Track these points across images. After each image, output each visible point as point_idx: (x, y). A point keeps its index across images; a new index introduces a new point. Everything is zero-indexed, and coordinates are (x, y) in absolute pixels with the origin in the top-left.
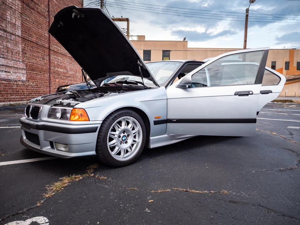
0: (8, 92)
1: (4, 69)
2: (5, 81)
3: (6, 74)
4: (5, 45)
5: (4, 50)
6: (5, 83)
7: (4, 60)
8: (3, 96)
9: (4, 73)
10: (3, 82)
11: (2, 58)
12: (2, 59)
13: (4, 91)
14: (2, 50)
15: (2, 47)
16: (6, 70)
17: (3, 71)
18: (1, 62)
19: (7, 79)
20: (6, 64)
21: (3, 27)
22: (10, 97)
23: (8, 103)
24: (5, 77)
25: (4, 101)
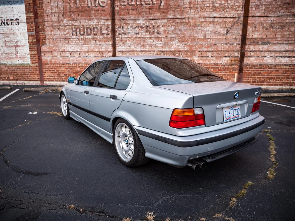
0: (290, 77)
1: (287, 55)
2: (288, 66)
3: (289, 59)
4: (293, 31)
5: (290, 36)
6: (286, 68)
7: (289, 46)
8: (281, 80)
9: (287, 59)
10: (284, 67)
11: (287, 44)
12: (285, 45)
13: (282, 76)
14: (288, 36)
15: (288, 33)
16: (291, 55)
17: (284, 57)
18: (284, 48)
19: (290, 64)
20: (292, 49)
21: (293, 12)
22: (292, 82)
23: (288, 87)
24: (288, 62)
25: (280, 85)
